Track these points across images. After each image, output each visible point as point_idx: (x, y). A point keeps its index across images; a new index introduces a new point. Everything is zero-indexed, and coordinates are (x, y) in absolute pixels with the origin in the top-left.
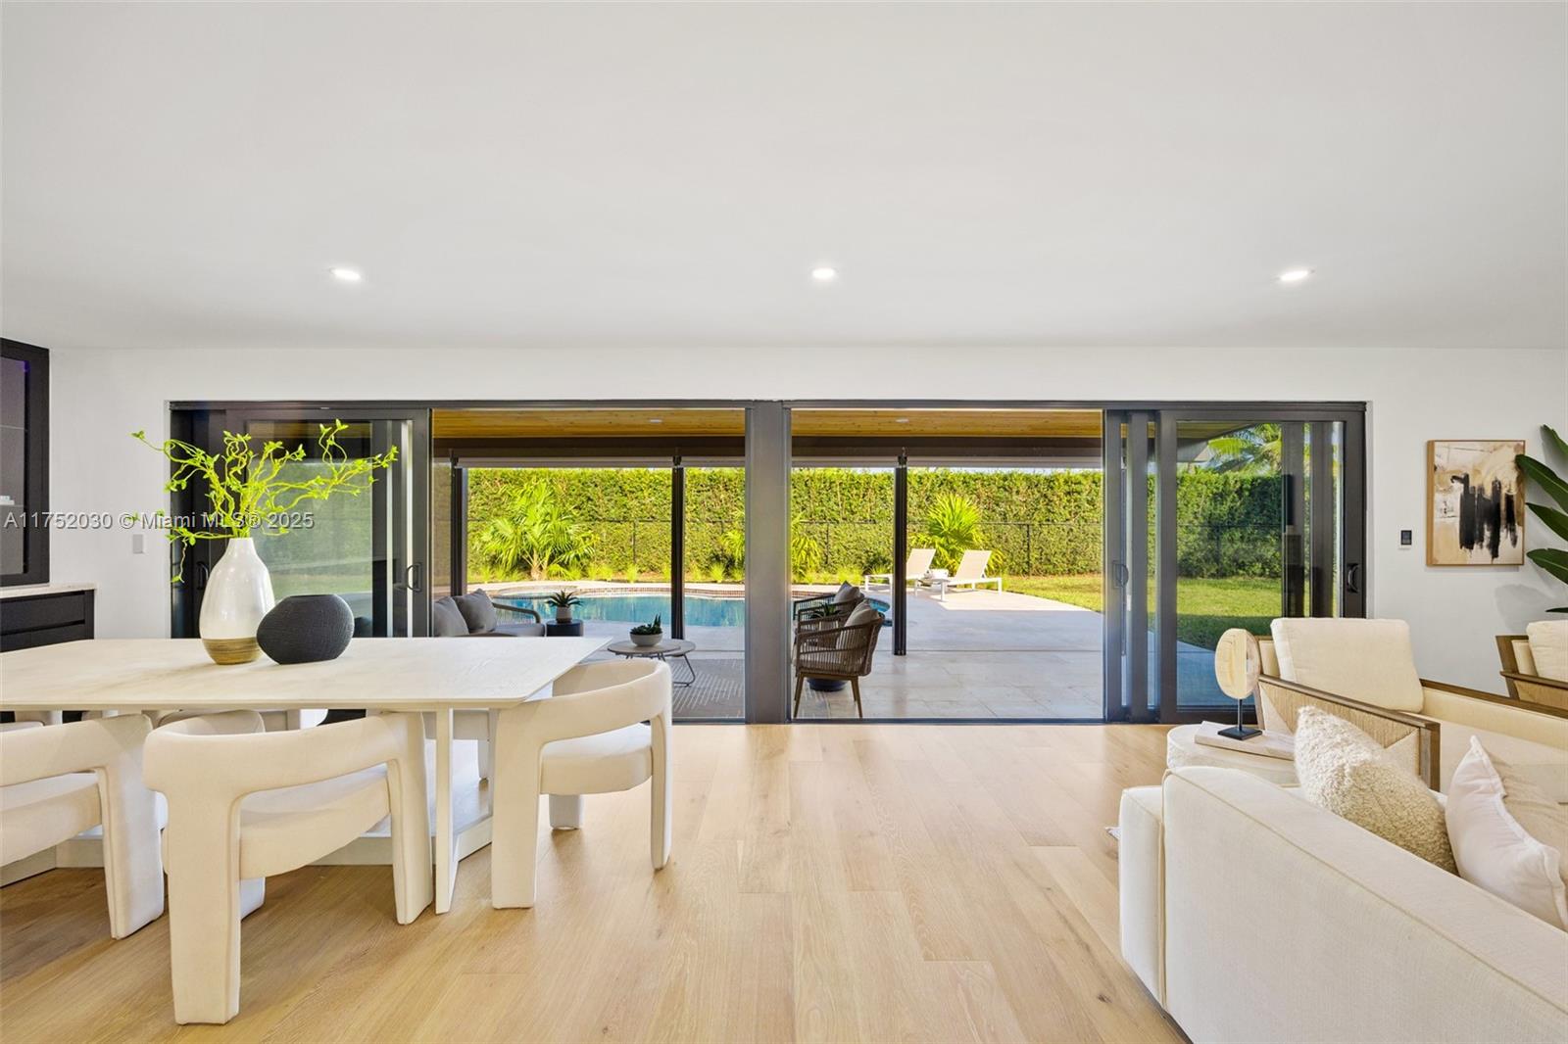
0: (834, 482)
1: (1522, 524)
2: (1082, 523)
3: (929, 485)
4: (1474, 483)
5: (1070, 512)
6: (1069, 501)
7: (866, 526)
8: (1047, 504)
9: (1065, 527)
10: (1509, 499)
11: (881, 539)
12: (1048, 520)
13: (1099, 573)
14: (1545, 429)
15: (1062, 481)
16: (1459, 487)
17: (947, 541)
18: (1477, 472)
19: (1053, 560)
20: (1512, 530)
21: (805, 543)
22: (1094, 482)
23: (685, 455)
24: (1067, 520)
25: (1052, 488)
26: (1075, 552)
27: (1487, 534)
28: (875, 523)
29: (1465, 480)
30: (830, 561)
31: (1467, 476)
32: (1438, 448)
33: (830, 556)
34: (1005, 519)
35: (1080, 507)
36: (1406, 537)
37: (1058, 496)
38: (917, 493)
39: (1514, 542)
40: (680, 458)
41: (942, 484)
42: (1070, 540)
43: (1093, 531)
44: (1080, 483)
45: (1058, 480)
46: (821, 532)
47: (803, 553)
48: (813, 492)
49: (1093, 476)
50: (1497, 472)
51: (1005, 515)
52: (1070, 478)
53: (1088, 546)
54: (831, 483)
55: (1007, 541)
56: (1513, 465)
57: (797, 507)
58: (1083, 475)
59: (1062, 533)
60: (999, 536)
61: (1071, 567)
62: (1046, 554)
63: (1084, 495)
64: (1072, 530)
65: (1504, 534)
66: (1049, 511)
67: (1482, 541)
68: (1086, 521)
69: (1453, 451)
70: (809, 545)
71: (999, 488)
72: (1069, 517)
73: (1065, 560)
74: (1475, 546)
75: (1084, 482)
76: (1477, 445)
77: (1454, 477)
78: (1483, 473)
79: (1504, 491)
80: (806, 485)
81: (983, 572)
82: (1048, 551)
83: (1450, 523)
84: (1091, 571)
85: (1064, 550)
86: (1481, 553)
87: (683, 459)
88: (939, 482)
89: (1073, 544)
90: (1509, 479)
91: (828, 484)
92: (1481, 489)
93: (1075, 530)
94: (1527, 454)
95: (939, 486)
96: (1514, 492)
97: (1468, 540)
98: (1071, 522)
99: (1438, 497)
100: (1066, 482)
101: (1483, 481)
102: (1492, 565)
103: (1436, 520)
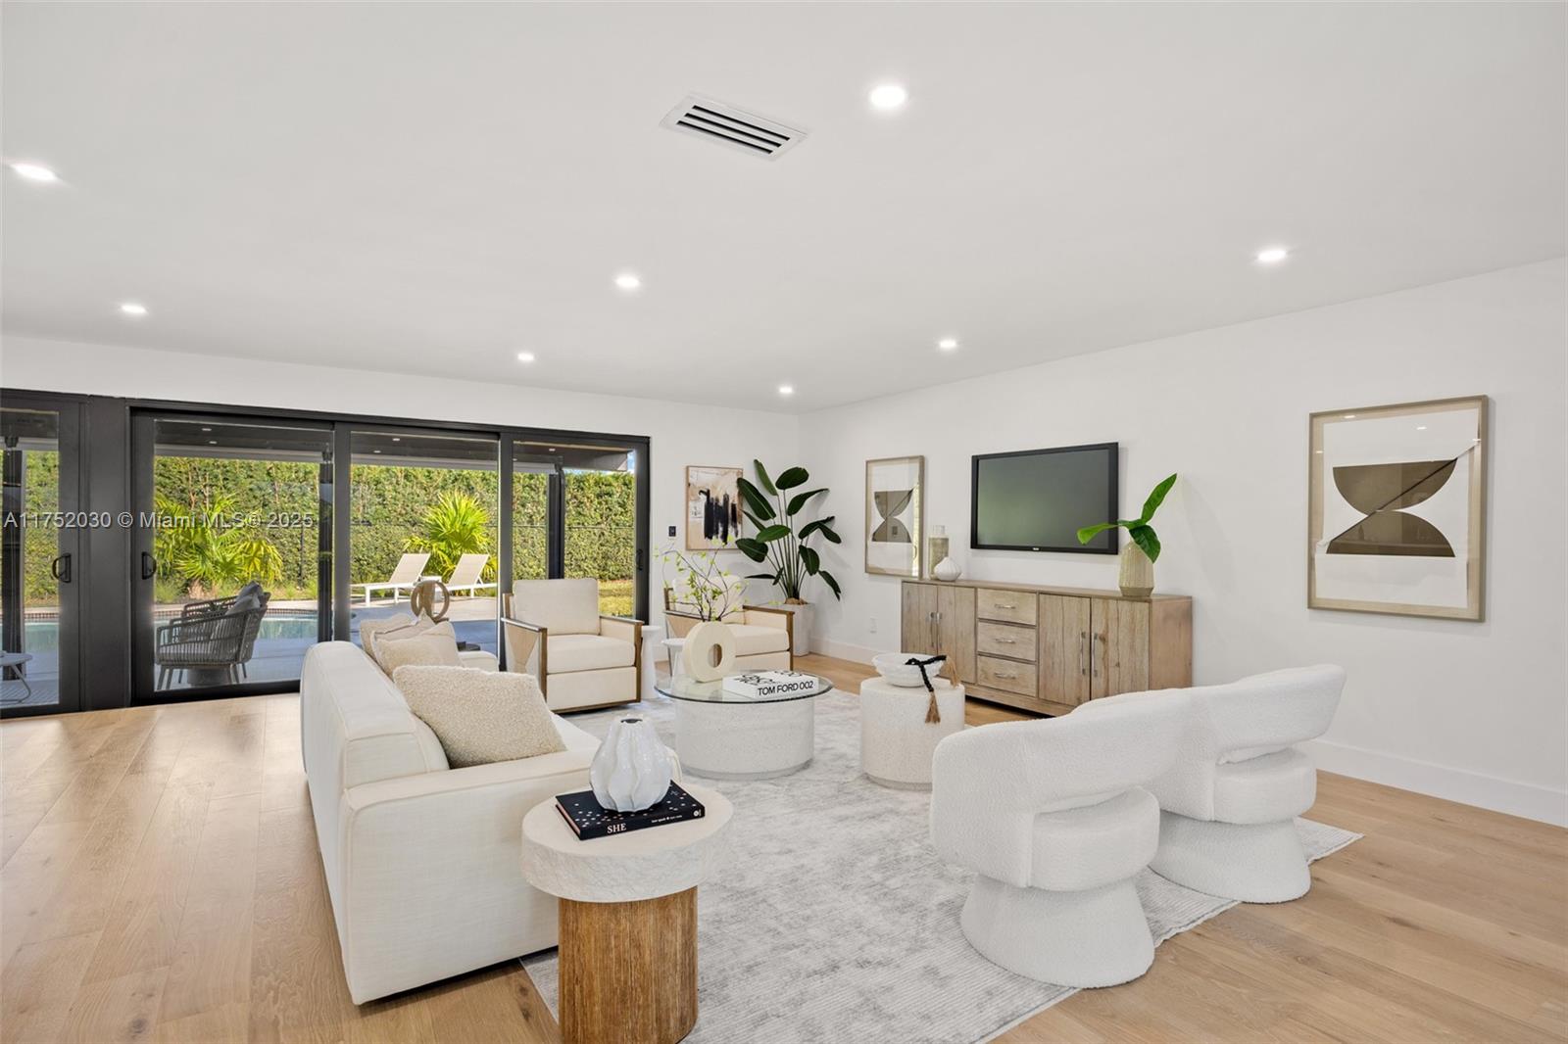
0: (310, 472)
1: (741, 523)
2: (614, 527)
3: (440, 480)
4: (712, 495)
5: (601, 516)
6: (600, 503)
7: (357, 528)
8: (578, 506)
9: (596, 531)
10: (733, 506)
11: (377, 544)
12: (579, 524)
13: (630, 578)
14: (756, 461)
15: (592, 481)
16: (703, 497)
17: (450, 546)
18: (715, 488)
19: (584, 565)
20: (735, 527)
21: (258, 549)
22: (625, 484)
23: (23, 436)
24: (599, 523)
25: (582, 489)
26: (605, 557)
27: (721, 529)
28: (370, 525)
29: (708, 494)
30: (304, 572)
31: (709, 491)
32: (692, 471)
33: (305, 566)
34: (531, 521)
35: (610, 510)
36: (672, 531)
37: (588, 498)
38: (425, 489)
39: (737, 534)
40: (17, 439)
41: (456, 479)
42: (601, 545)
43: (624, 535)
44: (610, 485)
45: (588, 481)
46: (291, 536)
47: (257, 562)
48: (280, 486)
49: (624, 478)
50: (726, 489)
51: (531, 517)
52: (601, 479)
53: (619, 551)
54: (306, 473)
55: (533, 546)
56: (735, 484)
57: (254, 502)
58: (613, 477)
59: (593, 537)
60: (525, 541)
61: (602, 573)
62: (576, 560)
63: (615, 498)
64: (603, 534)
65: (731, 529)
66: (580, 514)
67: (717, 533)
68: (617, 525)
69: (700, 474)
70: (265, 551)
71: (524, 487)
72: (600, 520)
73: (596, 565)
74: (714, 537)
75: (615, 484)
76: (715, 471)
77: (701, 491)
78: (719, 489)
79: (731, 501)
80: (269, 474)
81: (479, 577)
82: (578, 557)
83: (700, 521)
84: (622, 577)
85: (595, 555)
86: (717, 541)
87: (21, 439)
88: (452, 478)
89: (604, 548)
90: (733, 493)
91: (301, 475)
92: (717, 500)
93: (606, 533)
94: (744, 477)
95: (453, 482)
96: (736, 502)
97: (709, 532)
98: (603, 526)
99: (691, 504)
100: (597, 483)
101: (718, 494)
102: (724, 549)
103: (690, 520)
